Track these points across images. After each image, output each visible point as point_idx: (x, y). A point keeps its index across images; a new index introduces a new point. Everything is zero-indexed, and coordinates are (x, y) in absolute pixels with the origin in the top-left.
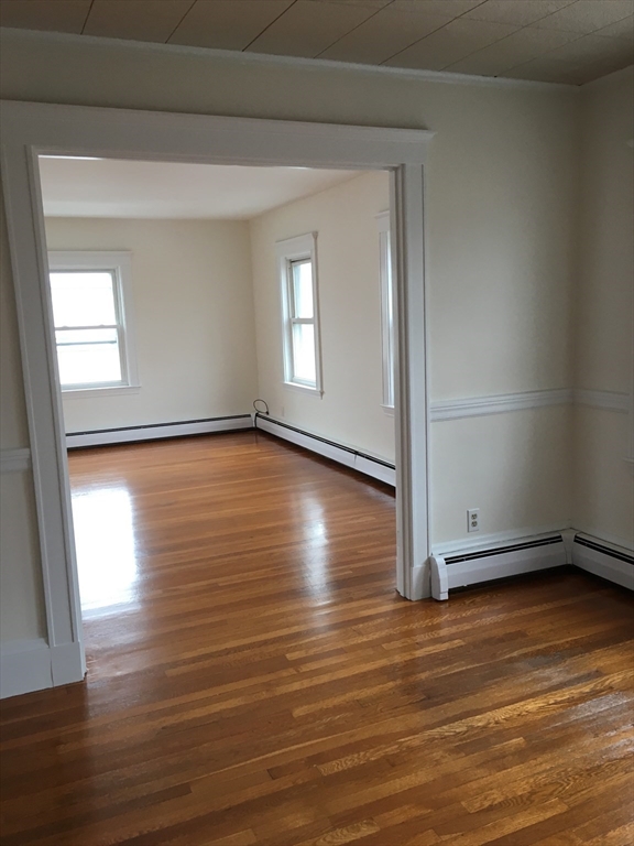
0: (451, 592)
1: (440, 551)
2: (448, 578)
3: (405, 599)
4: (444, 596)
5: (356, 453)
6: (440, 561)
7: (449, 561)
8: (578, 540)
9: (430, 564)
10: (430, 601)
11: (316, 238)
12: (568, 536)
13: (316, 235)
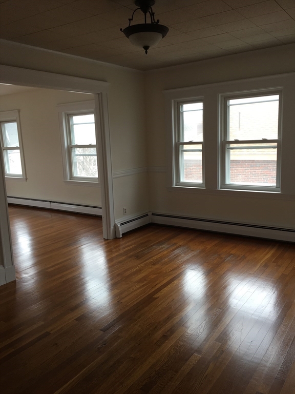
0: (123, 234)
1: (118, 222)
2: (122, 230)
3: (108, 240)
4: (121, 236)
5: (50, 202)
6: (119, 225)
7: (121, 224)
8: (153, 214)
9: (115, 226)
10: (116, 238)
11: (19, 112)
12: (150, 214)
13: (19, 111)
